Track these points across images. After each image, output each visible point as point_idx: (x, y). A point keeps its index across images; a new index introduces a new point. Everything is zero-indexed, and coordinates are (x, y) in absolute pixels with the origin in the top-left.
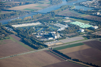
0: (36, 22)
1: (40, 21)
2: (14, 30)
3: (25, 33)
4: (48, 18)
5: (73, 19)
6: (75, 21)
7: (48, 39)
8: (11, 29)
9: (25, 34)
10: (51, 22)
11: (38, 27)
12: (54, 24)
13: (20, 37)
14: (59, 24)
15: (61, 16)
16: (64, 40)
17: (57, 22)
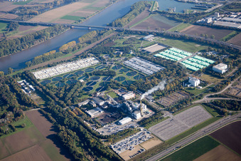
0: (85, 57)
1: (94, 54)
2: (37, 92)
3: (62, 102)
4: (110, 40)
5: (164, 39)
6: (168, 48)
7: (120, 124)
8: (31, 86)
9: (63, 106)
10: (118, 55)
11: (91, 74)
12: (126, 59)
13: (51, 121)
14: (138, 60)
15: (136, 33)
16: (160, 124)
17: (132, 53)
